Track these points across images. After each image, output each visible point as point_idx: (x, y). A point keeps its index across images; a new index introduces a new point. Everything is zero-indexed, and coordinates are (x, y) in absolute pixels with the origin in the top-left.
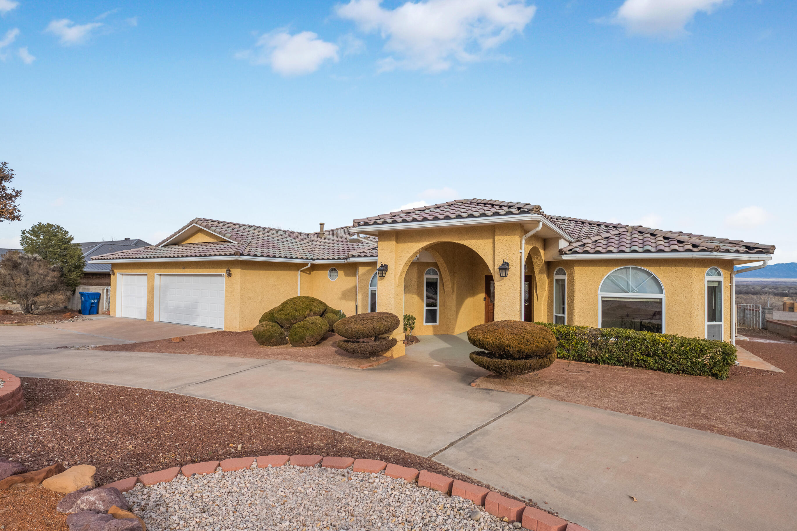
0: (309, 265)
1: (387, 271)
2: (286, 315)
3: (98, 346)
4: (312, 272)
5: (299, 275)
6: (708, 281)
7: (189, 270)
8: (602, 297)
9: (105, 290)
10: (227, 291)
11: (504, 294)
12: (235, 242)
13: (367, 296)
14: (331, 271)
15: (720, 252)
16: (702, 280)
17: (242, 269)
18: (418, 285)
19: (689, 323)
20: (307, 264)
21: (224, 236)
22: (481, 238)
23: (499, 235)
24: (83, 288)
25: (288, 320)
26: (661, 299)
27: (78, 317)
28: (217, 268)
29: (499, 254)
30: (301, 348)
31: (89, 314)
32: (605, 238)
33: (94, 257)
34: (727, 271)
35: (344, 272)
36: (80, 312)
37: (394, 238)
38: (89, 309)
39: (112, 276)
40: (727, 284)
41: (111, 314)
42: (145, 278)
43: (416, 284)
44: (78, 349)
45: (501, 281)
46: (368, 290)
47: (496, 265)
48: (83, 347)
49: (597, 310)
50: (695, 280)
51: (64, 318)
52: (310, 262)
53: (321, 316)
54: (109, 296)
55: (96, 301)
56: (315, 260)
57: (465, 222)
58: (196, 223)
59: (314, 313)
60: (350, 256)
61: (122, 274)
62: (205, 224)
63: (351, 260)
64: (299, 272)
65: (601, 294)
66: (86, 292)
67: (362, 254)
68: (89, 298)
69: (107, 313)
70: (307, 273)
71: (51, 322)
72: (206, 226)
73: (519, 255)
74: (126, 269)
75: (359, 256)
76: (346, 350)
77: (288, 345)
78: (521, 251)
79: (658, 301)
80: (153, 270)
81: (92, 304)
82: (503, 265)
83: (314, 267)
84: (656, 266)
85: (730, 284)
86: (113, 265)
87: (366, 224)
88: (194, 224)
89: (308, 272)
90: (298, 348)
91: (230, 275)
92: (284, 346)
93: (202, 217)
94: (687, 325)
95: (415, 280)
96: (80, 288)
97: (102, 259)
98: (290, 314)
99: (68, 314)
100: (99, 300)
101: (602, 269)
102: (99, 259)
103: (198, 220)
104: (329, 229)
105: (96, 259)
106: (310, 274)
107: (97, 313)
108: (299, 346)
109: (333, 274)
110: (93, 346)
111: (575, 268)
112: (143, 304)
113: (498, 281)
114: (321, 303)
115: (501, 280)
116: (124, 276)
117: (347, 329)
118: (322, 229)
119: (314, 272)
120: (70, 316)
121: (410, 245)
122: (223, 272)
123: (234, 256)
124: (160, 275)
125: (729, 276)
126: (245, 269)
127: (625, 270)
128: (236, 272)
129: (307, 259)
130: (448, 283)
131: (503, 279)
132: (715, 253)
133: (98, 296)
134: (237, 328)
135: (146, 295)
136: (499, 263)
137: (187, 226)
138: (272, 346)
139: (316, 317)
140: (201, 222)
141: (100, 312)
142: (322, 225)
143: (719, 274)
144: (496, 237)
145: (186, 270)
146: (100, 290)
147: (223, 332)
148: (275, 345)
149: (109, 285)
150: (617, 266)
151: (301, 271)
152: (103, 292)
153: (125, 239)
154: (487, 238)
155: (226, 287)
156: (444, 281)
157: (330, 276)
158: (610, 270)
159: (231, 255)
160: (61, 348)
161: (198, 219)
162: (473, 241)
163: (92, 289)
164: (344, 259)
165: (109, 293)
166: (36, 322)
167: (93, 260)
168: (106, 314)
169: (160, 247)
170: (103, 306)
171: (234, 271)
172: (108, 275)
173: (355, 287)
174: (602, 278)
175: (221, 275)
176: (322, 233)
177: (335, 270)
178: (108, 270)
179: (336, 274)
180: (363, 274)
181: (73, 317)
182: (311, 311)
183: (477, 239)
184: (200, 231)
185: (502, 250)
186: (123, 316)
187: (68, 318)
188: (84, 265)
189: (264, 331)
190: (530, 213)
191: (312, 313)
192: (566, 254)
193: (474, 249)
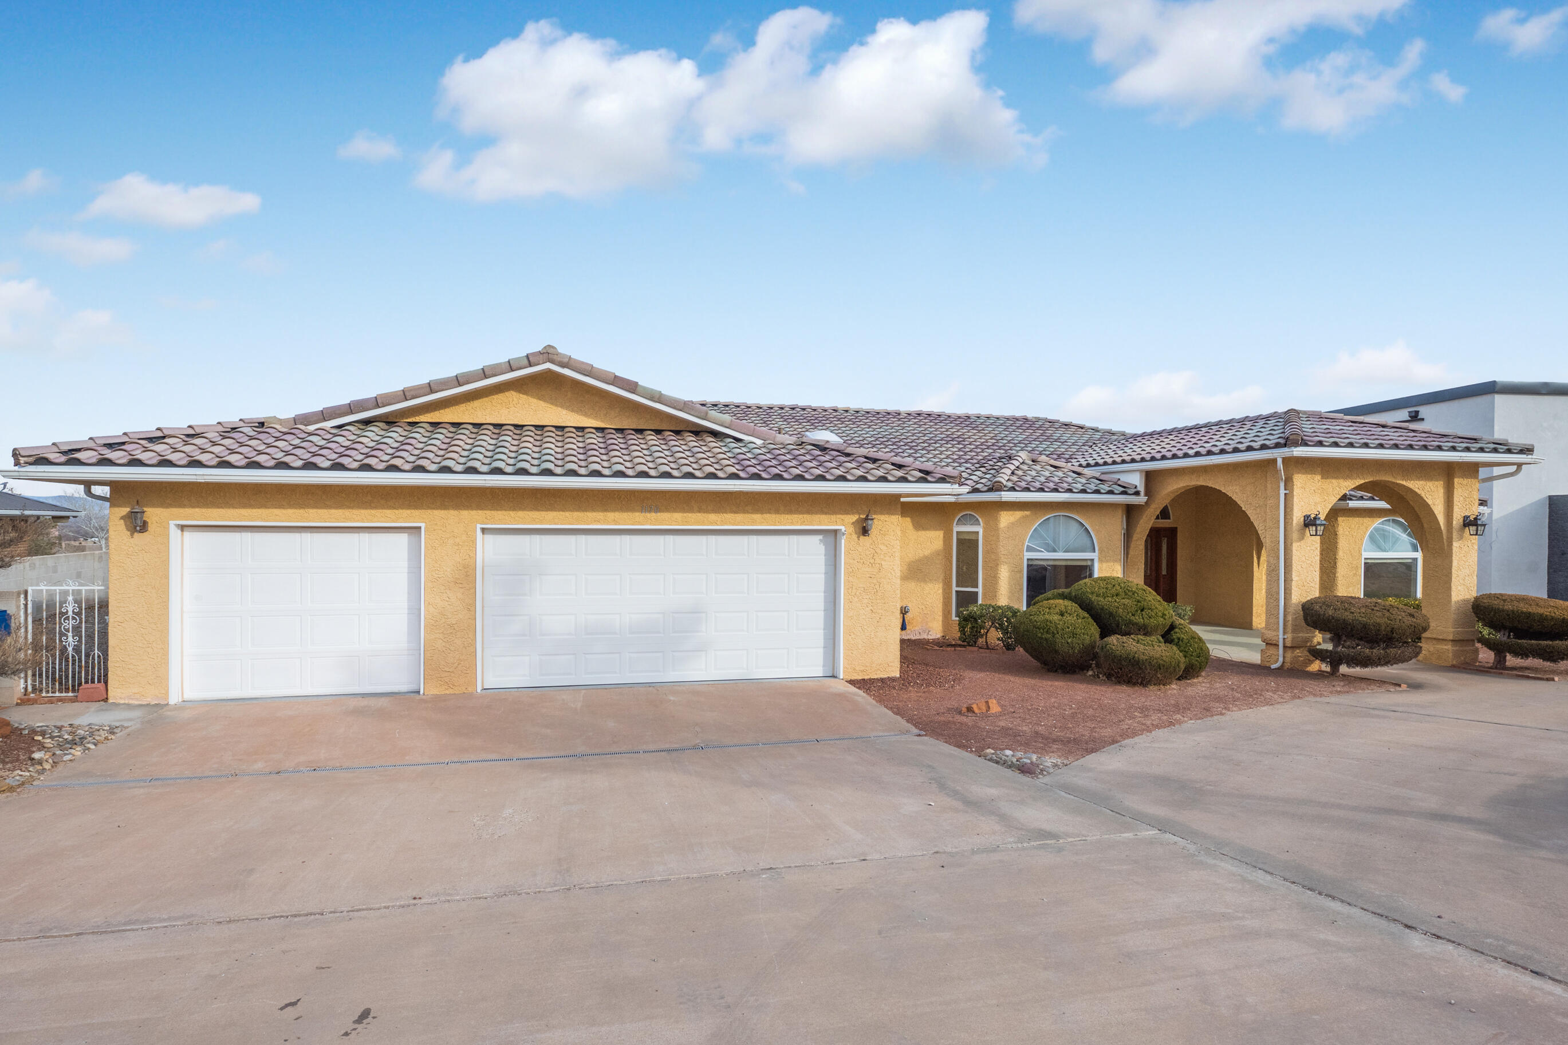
7: (675, 516)
11: (1464, 558)
13: (1021, 571)
23: (1459, 477)
26: (1415, 559)
28: (808, 512)
29: (1459, 504)
35: (913, 522)
45: (1460, 542)
49: (1358, 576)
65: (1364, 555)
74: (245, 507)
80: (467, 514)
88: (550, 366)
91: (865, 531)
101: (1366, 520)
103: (548, 354)
115: (1459, 540)
116: (188, 535)
122: (840, 523)
127: (1386, 523)
128: (889, 523)
134: (893, 667)
144: (1456, 480)
145: (661, 515)
150: (1380, 517)
155: (847, 564)
158: (1374, 523)
162: (1421, 482)
171: (878, 520)
174: (1366, 533)
175: (831, 532)
180: (1011, 526)
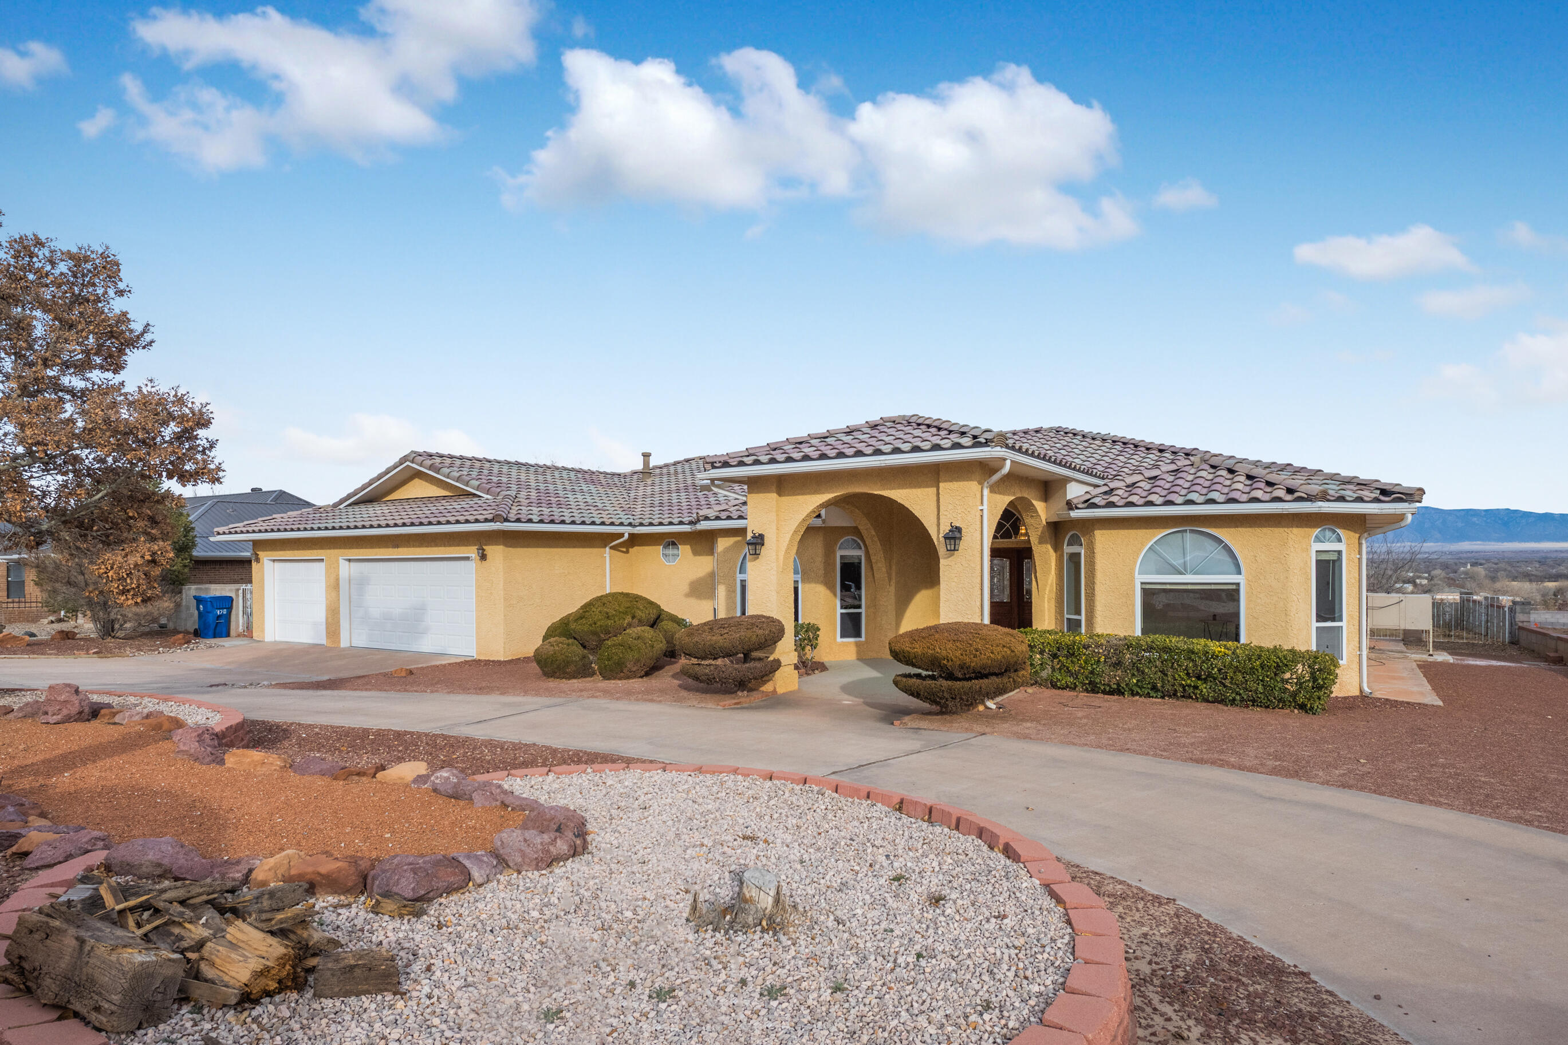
0: (626, 536)
1: (763, 545)
2: (591, 625)
3: (273, 683)
4: (630, 549)
5: (607, 556)
6: (1317, 551)
7: (405, 549)
8: (1142, 583)
9: (241, 591)
10: (478, 587)
11: (955, 579)
12: (489, 497)
13: (734, 591)
14: (667, 546)
15: (1328, 500)
16: (1307, 550)
17: (506, 546)
18: (825, 569)
19: (1283, 624)
20: (622, 535)
21: (467, 485)
22: (919, 486)
23: (946, 481)
24: (197, 589)
25: (595, 633)
26: (1238, 584)
27: (197, 643)
28: (458, 545)
29: (945, 513)
30: (619, 682)
31: (215, 637)
32: (1150, 479)
33: (221, 529)
34: (1352, 534)
35: (691, 548)
36: (197, 634)
37: (774, 488)
38: (213, 626)
39: (254, 564)
40: (1353, 556)
41: (256, 635)
42: (322, 565)
43: (822, 566)
44: (245, 687)
45: (949, 559)
46: (735, 580)
47: (941, 532)
48: (251, 684)
49: (1134, 605)
50: (1292, 550)
51: (174, 643)
52: (627, 530)
53: (652, 626)
54: (249, 603)
55: (225, 612)
56: (635, 526)
57: (887, 462)
58: (413, 462)
59: (640, 621)
60: (701, 518)
61: (274, 561)
62: (429, 462)
63: (704, 525)
64: (607, 549)
65: (1139, 578)
66: (203, 595)
67: (724, 515)
68: (213, 606)
69: (248, 632)
70: (622, 552)
71: (154, 650)
72: (431, 467)
73: (979, 514)
74: (281, 550)
75: (718, 518)
76: (696, 678)
77: (595, 677)
78: (981, 508)
79: (1234, 587)
80: (336, 551)
81: (219, 617)
82: (950, 531)
83: (635, 540)
84: (1230, 527)
85: (1358, 556)
86: (257, 545)
87: (726, 464)
88: (408, 463)
89: (624, 550)
90: (613, 682)
91: (483, 557)
92: (589, 679)
93: (421, 450)
94: (1279, 628)
95: (820, 559)
96: (190, 589)
97: (236, 533)
98: (599, 623)
99: (181, 636)
100: (230, 609)
101: (1141, 533)
102: (230, 533)
103: (414, 456)
104: (661, 463)
105: (224, 533)
106: (627, 552)
107: (228, 635)
108: (615, 679)
109: (671, 551)
110: (266, 683)
111: (1096, 532)
112: (320, 614)
113: (945, 558)
114: (651, 603)
115: (948, 557)
116: (277, 564)
117: (697, 642)
118: (646, 463)
119: (636, 548)
120: (183, 641)
121: (801, 498)
122: (472, 552)
123: (492, 524)
124: (349, 560)
125: (1357, 541)
126: (510, 547)
127: (1180, 535)
128: (496, 552)
129: (621, 524)
130: (879, 565)
131: (953, 555)
132: (1320, 504)
133: (227, 603)
134: (499, 653)
135: (324, 599)
136: (945, 528)
137: (395, 467)
138: (569, 679)
139: (643, 628)
140: (422, 458)
141: (233, 632)
142: (646, 456)
143: (1340, 540)
144: (941, 485)
145: (400, 549)
146: (231, 590)
147: (474, 660)
148: (574, 678)
149: (251, 582)
150: (1165, 527)
151: (611, 548)
152: (237, 595)
153: (252, 490)
154: (927, 486)
155: (477, 580)
156: (873, 561)
157: (666, 555)
158: (1154, 536)
159: (486, 520)
160: (218, 685)
161: (415, 452)
162: (903, 491)
163: (216, 590)
164: (691, 523)
165: (248, 596)
166: (128, 652)
167: (219, 534)
168: (245, 636)
169: (341, 507)
170: (238, 621)
171: (489, 549)
172: (246, 563)
173: (712, 575)
174: (1140, 550)
175: (467, 558)
176: (646, 472)
177: (674, 544)
178: (247, 554)
179: (675, 552)
180: (727, 550)
181: (188, 642)
182: (633, 617)
183: (911, 487)
184: (419, 475)
185: (951, 507)
186: (278, 639)
187: (181, 645)
188: (194, 545)
189: (555, 653)
190: (989, 446)
191: (636, 621)
192: (1077, 508)
193: (907, 505)
